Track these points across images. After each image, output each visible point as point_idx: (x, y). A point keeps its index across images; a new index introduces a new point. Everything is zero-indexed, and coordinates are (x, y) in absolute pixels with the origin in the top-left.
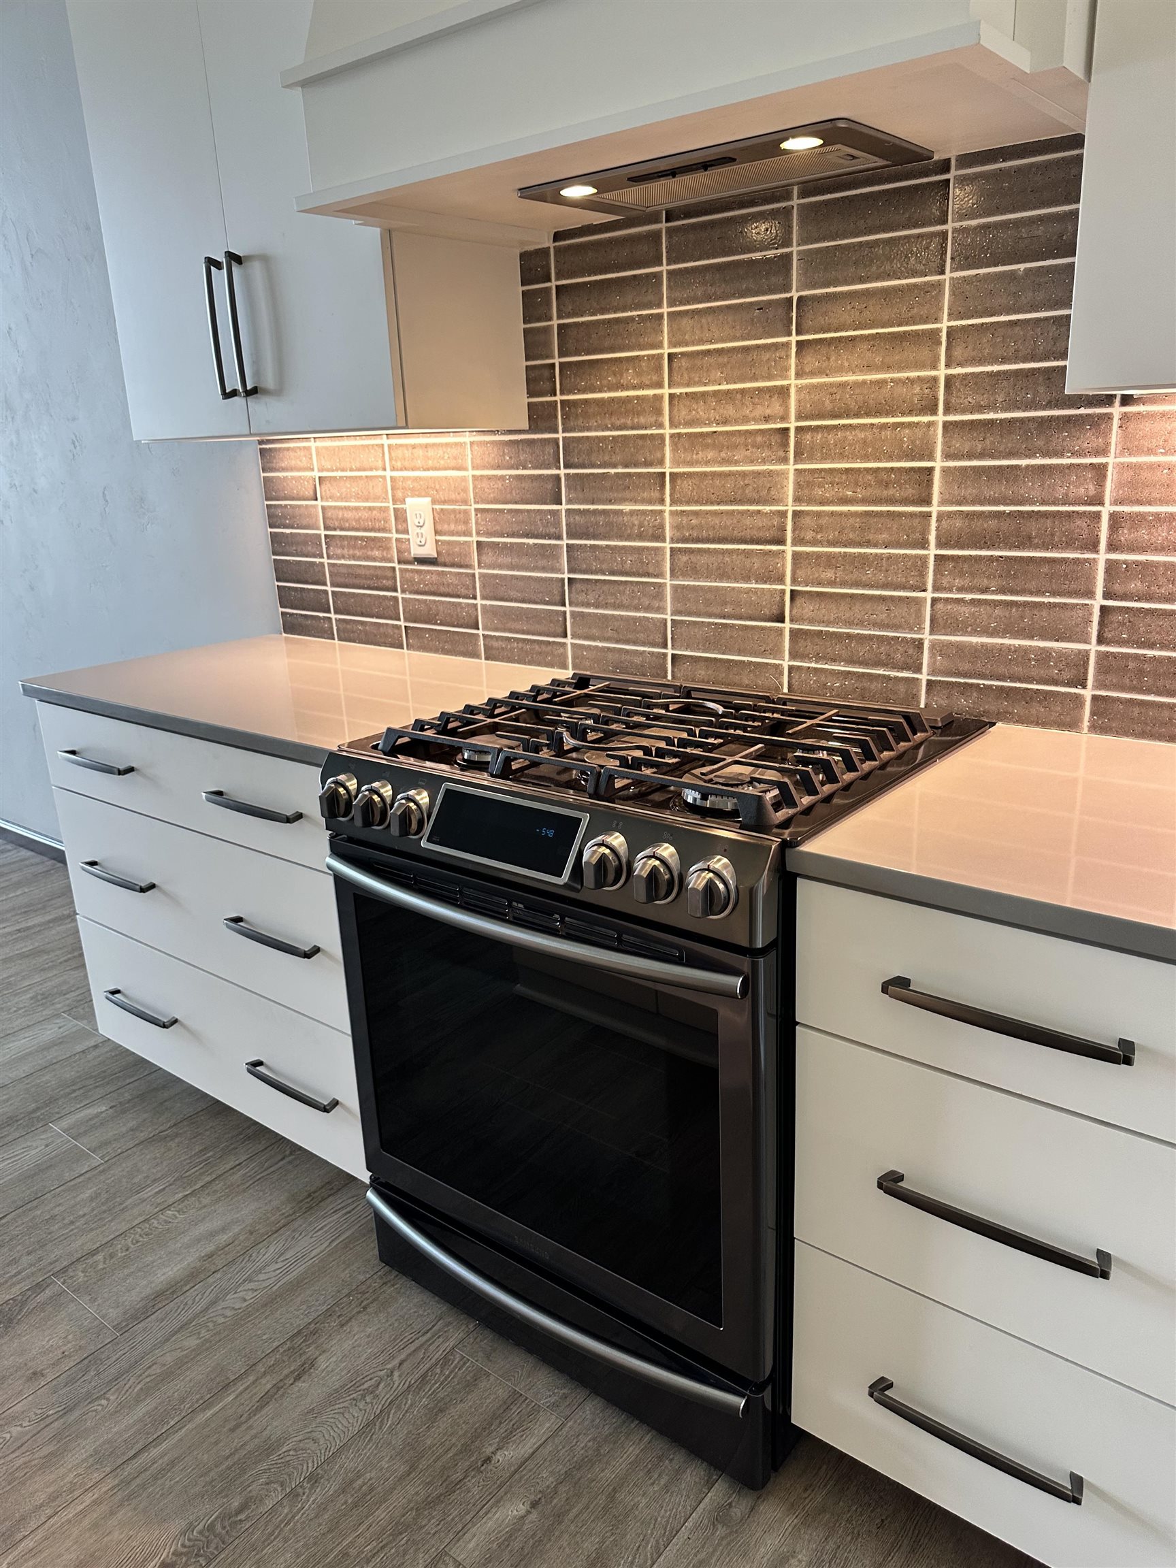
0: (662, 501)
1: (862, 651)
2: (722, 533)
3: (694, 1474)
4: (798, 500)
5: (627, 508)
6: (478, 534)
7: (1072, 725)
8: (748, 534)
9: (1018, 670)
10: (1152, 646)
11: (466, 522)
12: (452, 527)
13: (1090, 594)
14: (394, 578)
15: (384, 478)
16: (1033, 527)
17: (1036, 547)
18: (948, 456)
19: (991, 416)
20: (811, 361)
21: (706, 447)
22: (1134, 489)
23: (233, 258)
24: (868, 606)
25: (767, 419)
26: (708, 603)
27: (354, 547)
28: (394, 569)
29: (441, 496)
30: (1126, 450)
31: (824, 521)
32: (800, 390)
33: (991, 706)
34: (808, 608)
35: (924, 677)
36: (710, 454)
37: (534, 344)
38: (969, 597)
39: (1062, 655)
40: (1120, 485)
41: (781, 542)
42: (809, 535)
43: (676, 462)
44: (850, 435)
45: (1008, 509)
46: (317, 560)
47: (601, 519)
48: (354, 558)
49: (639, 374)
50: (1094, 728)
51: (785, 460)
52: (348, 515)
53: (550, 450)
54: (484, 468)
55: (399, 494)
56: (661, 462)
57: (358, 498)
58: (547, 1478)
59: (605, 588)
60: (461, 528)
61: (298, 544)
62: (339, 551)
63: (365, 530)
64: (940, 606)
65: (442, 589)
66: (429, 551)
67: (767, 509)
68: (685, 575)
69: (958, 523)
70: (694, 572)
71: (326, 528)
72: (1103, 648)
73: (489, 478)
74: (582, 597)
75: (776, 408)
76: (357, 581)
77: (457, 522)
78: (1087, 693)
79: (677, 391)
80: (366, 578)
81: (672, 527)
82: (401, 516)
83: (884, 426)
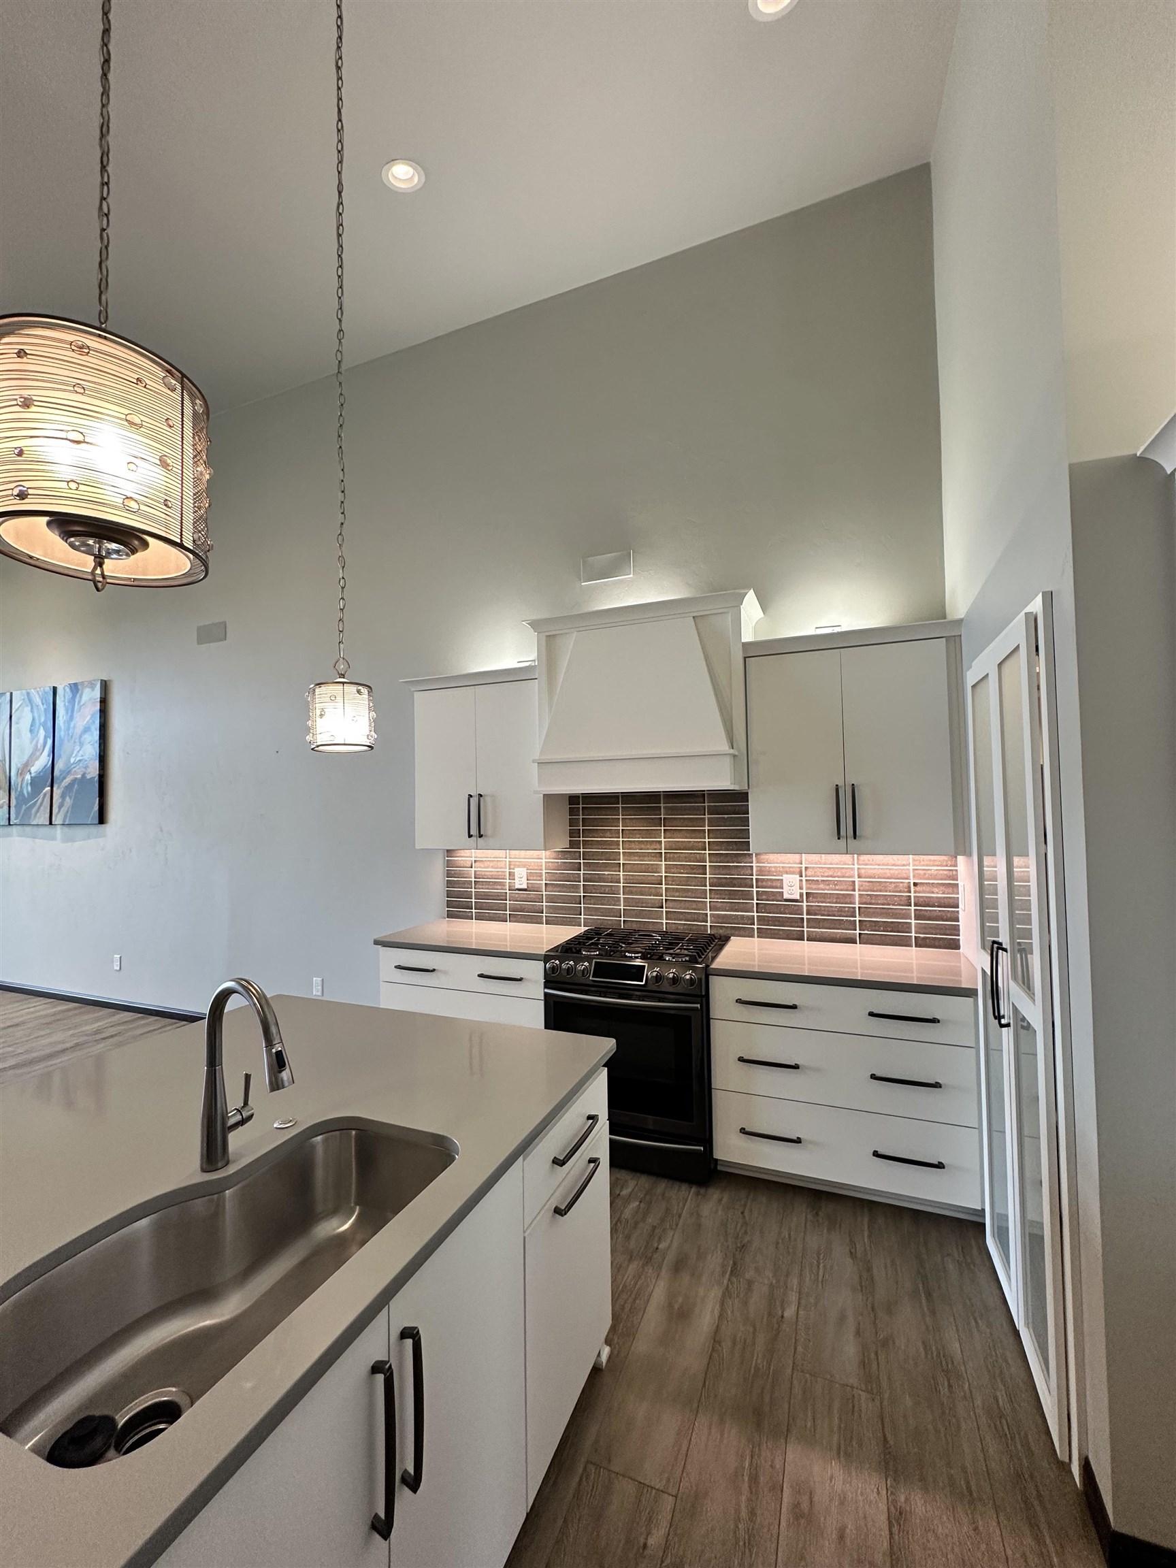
0: (620, 871)
1: (689, 917)
2: (641, 881)
3: (684, 1187)
4: (666, 872)
5: (606, 873)
6: (546, 880)
7: (752, 936)
8: (650, 882)
9: (736, 921)
10: (770, 913)
11: (541, 876)
12: (535, 878)
13: (753, 900)
14: (506, 896)
15: (506, 861)
16: (735, 882)
17: (737, 887)
18: (710, 862)
19: (721, 852)
20: (668, 834)
21: (634, 856)
22: (761, 871)
23: (480, 795)
24: (690, 904)
25: (655, 849)
26: (636, 903)
27: (489, 885)
28: (506, 893)
29: (531, 867)
30: (757, 862)
31: (675, 878)
32: (665, 842)
33: (729, 932)
34: (670, 904)
35: (709, 924)
36: (636, 858)
37: (572, 823)
38: (720, 900)
39: (748, 916)
40: (757, 871)
41: (662, 884)
42: (670, 883)
43: (624, 860)
44: (681, 855)
45: (728, 876)
46: (469, 890)
47: (597, 876)
48: (488, 889)
49: (612, 834)
50: (758, 937)
51: (661, 861)
52: (487, 873)
53: (578, 854)
54: (550, 859)
55: (512, 867)
56: (619, 860)
57: (492, 867)
58: (641, 1195)
59: (598, 898)
60: (539, 878)
61: (459, 884)
62: (480, 887)
63: (494, 879)
64: (711, 903)
65: (528, 900)
66: (525, 886)
67: (656, 874)
68: (628, 894)
69: (715, 880)
70: (631, 893)
71: (475, 878)
72: (758, 914)
73: (552, 862)
74: (588, 901)
75: (658, 846)
76: (488, 897)
77: (537, 876)
78: (755, 927)
79: (625, 840)
80: (492, 896)
81: (623, 879)
82: (512, 875)
83: (691, 853)
